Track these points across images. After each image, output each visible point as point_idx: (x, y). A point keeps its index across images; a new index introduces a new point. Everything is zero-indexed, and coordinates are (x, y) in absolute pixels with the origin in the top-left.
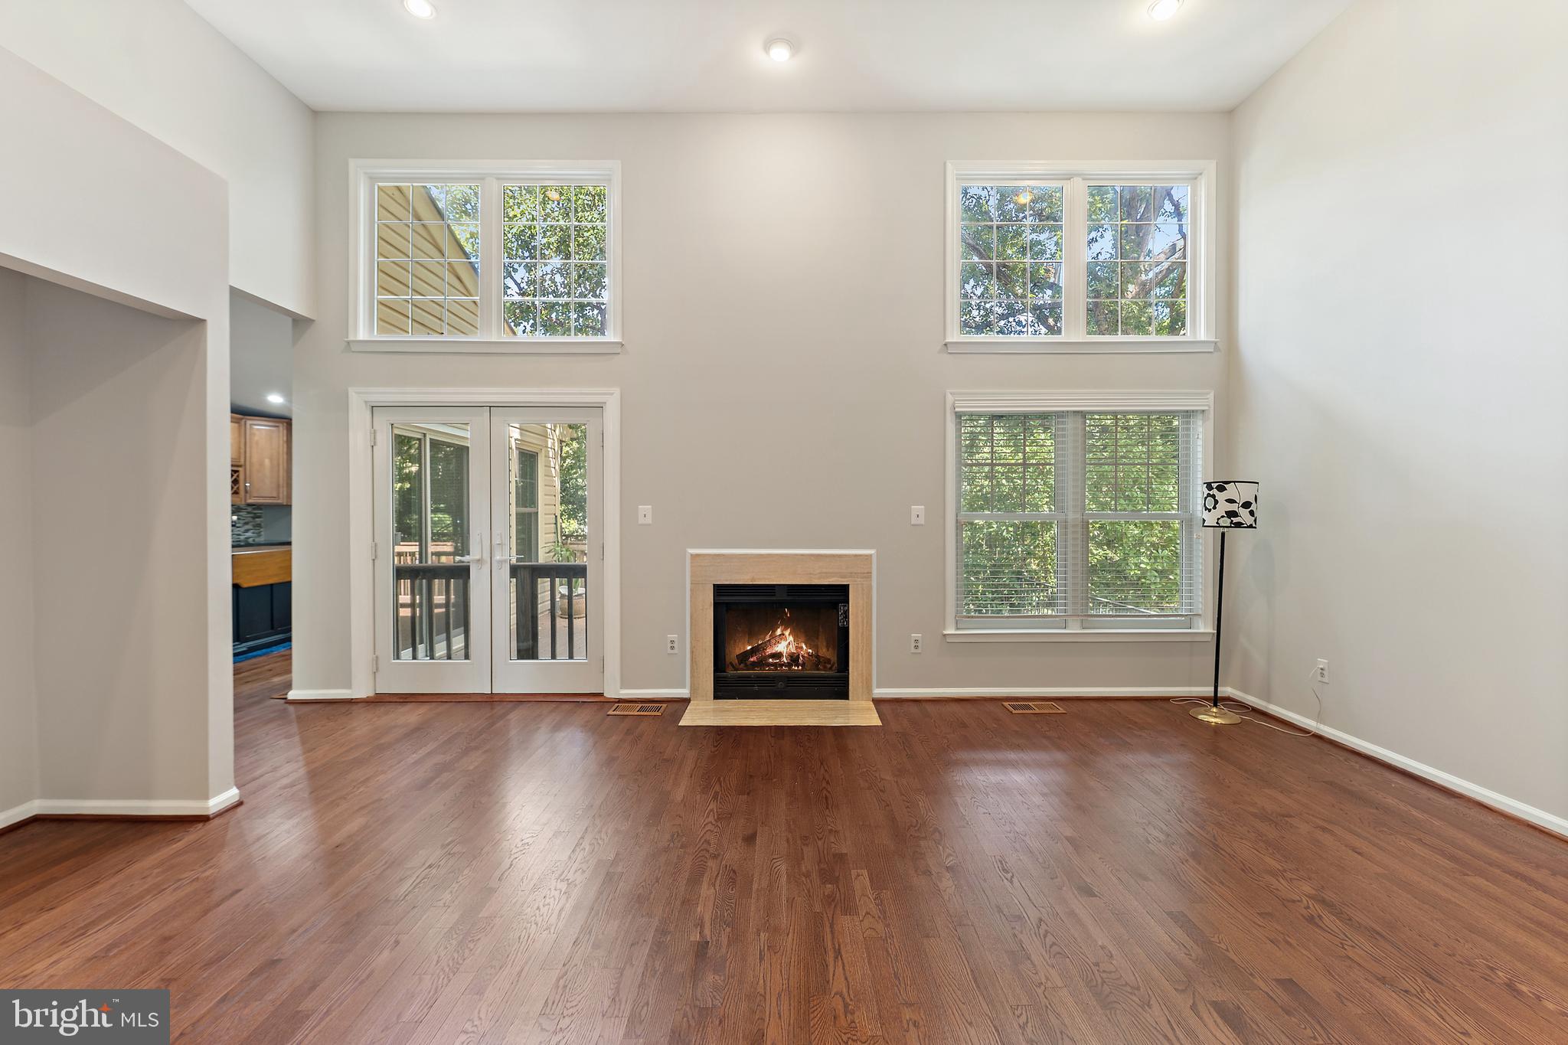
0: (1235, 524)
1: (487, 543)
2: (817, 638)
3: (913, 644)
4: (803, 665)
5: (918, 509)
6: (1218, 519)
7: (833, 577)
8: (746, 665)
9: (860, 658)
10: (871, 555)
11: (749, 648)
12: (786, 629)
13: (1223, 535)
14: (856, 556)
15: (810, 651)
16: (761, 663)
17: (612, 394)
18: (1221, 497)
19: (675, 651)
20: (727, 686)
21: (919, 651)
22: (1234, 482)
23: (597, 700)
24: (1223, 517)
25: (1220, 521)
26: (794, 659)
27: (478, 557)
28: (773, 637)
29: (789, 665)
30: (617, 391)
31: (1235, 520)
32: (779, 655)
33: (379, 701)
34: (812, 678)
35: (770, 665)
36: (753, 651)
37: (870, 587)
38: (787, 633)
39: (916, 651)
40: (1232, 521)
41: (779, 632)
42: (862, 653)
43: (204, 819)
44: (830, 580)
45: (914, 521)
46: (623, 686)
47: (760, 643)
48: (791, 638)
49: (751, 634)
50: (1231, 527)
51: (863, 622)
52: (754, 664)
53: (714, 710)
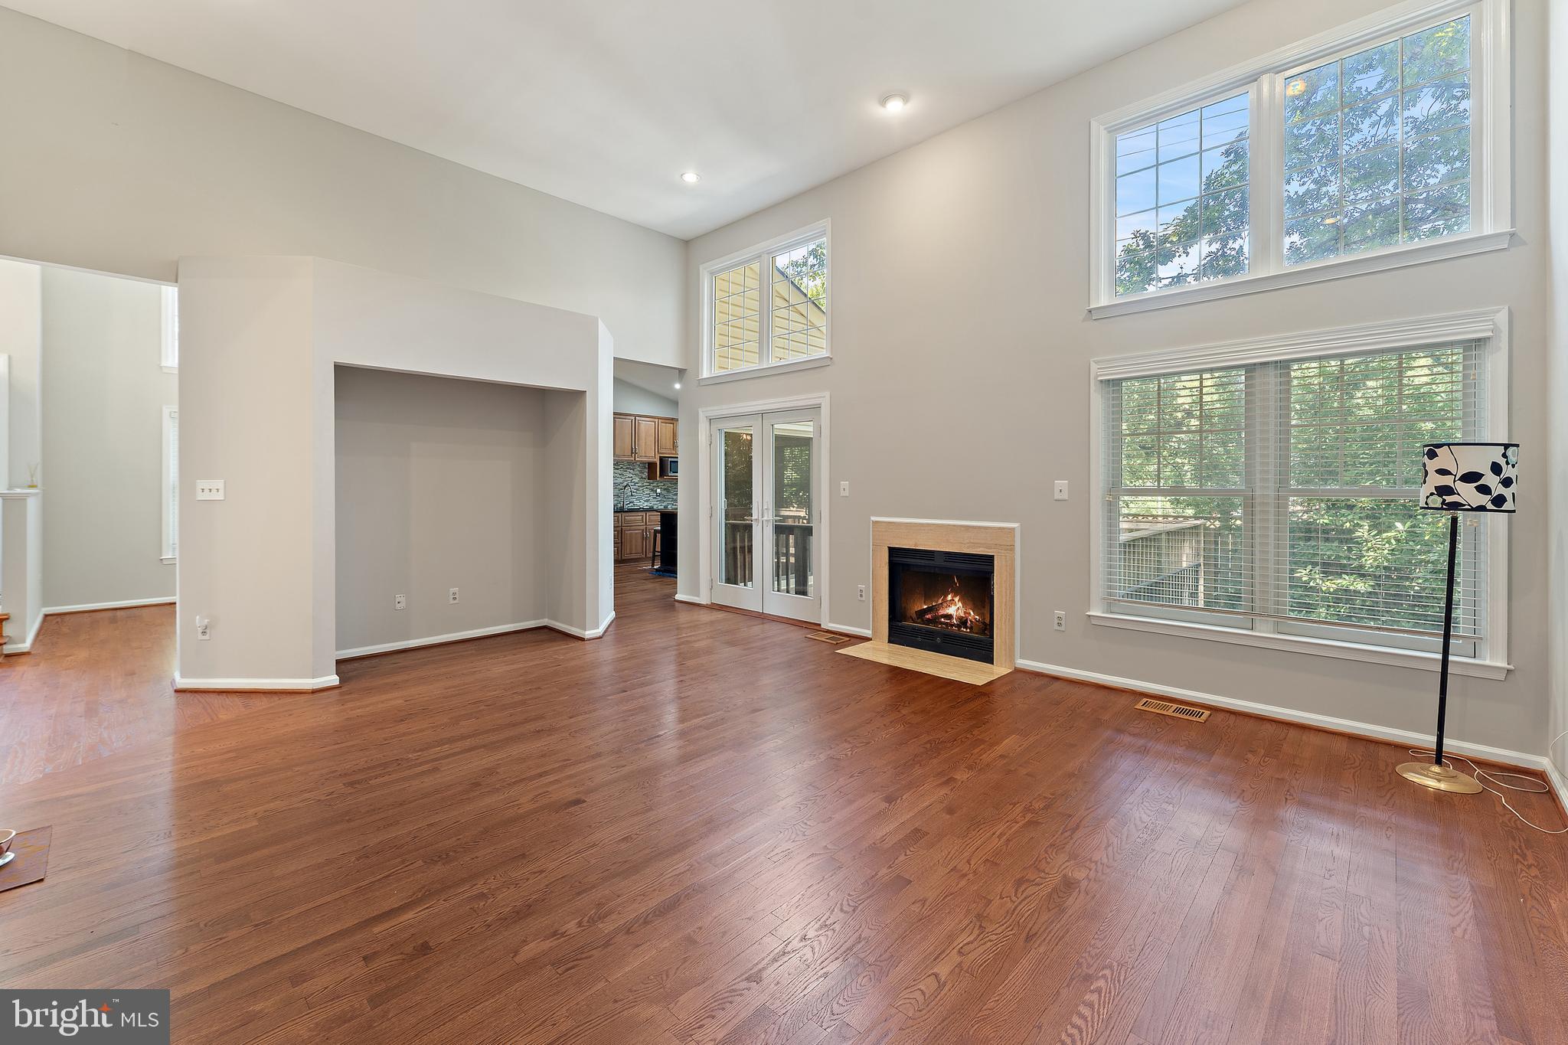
0: (1446, 505)
1: (760, 508)
2: (984, 607)
3: (1056, 621)
4: (971, 628)
5: (1061, 484)
6: (1427, 497)
7: (980, 547)
8: (923, 620)
9: (1003, 627)
10: (1014, 529)
11: (925, 607)
12: (955, 596)
13: (1454, 521)
14: (1000, 528)
15: (977, 617)
16: (935, 621)
17: (824, 397)
18: (1432, 465)
19: (863, 599)
20: (899, 633)
21: (1062, 628)
22: (1449, 445)
23: (815, 627)
24: (1432, 494)
25: (1429, 501)
26: (963, 622)
27: (756, 517)
28: (945, 601)
29: (959, 626)
30: (827, 394)
31: (1449, 499)
32: (949, 617)
33: (714, 607)
34: (971, 639)
35: (942, 623)
36: (930, 610)
37: (1013, 560)
38: (957, 599)
39: (1058, 628)
40: (1444, 500)
41: (949, 597)
42: (1005, 622)
43: (583, 639)
44: (979, 550)
45: (1057, 496)
46: (831, 621)
47: (934, 604)
48: (960, 604)
49: (927, 597)
50: (1442, 509)
51: (1006, 592)
52: (929, 621)
53: (889, 652)
